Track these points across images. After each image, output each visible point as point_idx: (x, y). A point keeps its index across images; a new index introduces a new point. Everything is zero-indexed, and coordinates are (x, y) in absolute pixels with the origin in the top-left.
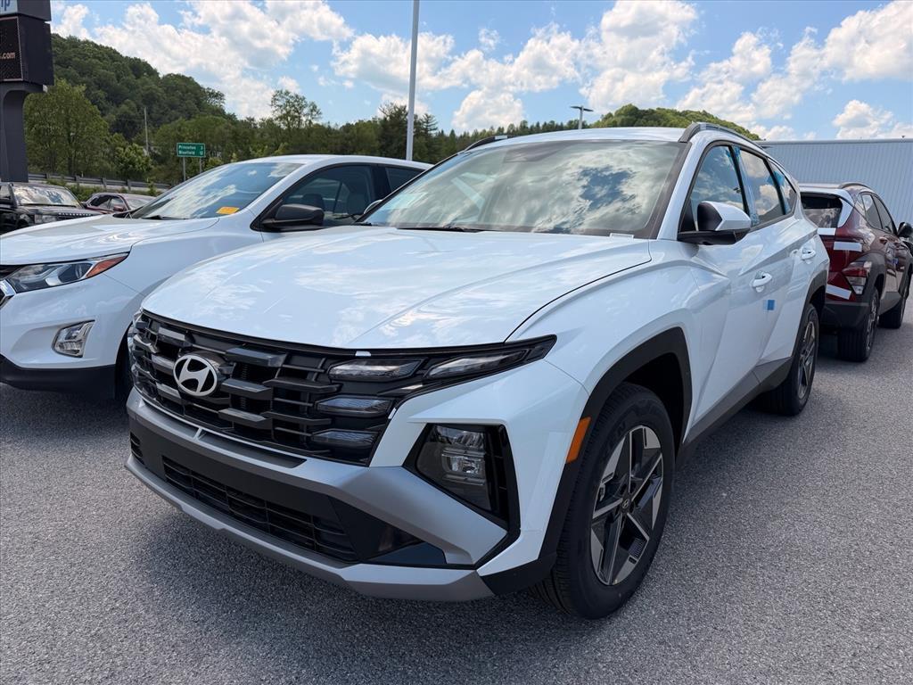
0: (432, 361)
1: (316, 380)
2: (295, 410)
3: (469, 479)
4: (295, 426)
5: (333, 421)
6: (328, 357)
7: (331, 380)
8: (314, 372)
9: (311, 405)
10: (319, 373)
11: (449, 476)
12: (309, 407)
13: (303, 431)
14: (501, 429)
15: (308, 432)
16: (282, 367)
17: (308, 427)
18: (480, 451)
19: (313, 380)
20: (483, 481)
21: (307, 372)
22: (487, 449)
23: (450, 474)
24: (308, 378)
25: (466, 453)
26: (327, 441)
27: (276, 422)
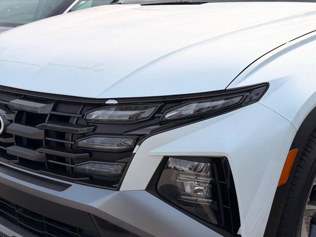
0: (168, 106)
1: (76, 123)
2: (61, 147)
3: (199, 199)
4: (62, 159)
5: (91, 155)
6: (85, 105)
7: (88, 123)
8: (75, 117)
9: (73, 143)
10: (78, 118)
11: (183, 197)
12: (71, 144)
13: (68, 163)
14: (224, 159)
15: (72, 164)
16: (50, 114)
17: (72, 159)
18: (207, 177)
19: (74, 123)
20: (211, 201)
21: (70, 117)
22: (213, 175)
23: (184, 195)
24: (70, 121)
25: (196, 178)
26: (87, 171)
27: (48, 156)
